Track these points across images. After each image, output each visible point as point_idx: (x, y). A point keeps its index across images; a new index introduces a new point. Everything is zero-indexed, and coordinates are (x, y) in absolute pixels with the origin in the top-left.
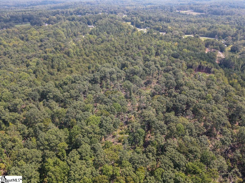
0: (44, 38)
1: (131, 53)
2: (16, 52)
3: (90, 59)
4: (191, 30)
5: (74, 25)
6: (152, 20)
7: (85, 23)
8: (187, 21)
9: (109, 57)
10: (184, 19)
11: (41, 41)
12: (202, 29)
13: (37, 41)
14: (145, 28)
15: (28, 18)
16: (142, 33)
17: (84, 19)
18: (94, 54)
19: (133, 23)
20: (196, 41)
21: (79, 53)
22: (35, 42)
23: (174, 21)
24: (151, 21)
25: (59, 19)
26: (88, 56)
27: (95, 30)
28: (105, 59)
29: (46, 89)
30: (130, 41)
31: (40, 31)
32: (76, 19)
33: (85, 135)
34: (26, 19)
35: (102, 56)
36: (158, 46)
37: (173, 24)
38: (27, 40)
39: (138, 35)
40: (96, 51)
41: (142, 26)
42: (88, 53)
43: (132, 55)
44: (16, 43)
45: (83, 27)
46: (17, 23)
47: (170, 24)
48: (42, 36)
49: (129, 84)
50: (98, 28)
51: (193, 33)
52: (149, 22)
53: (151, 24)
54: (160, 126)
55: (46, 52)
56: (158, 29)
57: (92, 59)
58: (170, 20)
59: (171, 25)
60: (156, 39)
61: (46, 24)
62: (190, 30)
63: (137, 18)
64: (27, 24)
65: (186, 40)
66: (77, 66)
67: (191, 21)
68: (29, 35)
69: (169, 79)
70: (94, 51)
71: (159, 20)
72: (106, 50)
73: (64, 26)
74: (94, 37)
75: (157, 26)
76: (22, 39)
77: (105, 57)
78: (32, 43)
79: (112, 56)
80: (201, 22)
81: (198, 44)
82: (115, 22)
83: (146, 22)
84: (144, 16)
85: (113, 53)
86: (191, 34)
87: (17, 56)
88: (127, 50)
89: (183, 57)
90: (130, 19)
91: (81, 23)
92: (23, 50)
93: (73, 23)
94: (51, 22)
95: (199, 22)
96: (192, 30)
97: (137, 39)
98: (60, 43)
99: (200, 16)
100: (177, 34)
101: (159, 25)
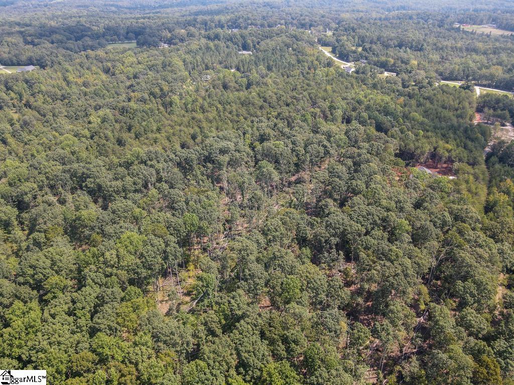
0: (141, 72)
4: (461, 71)
5: (213, 48)
6: (380, 43)
7: (238, 46)
8: (467, 50)
10: (460, 45)
11: (134, 77)
13: (128, 76)
17: (239, 37)
19: (336, 50)
20: (457, 96)
23: (434, 47)
25: (190, 35)
31: (139, 58)
32: (222, 38)
35: (229, 115)
37: (428, 54)
38: (114, 74)
39: (327, 76)
40: (223, 103)
41: (351, 56)
46: (113, 41)
47: (422, 54)
52: (370, 48)
53: (374, 54)
55: (129, 100)
56: (385, 64)
58: (423, 45)
62: (458, 70)
66: (172, 131)
67: (476, 51)
69: (335, 176)
71: (396, 43)
75: (384, 59)
76: (107, 71)
77: (235, 117)
78: (117, 81)
79: (249, 116)
81: (458, 104)
84: (366, 36)
89: (400, 130)
90: (334, 39)
91: (228, 45)
93: (211, 44)
94: (174, 41)
96: (464, 71)
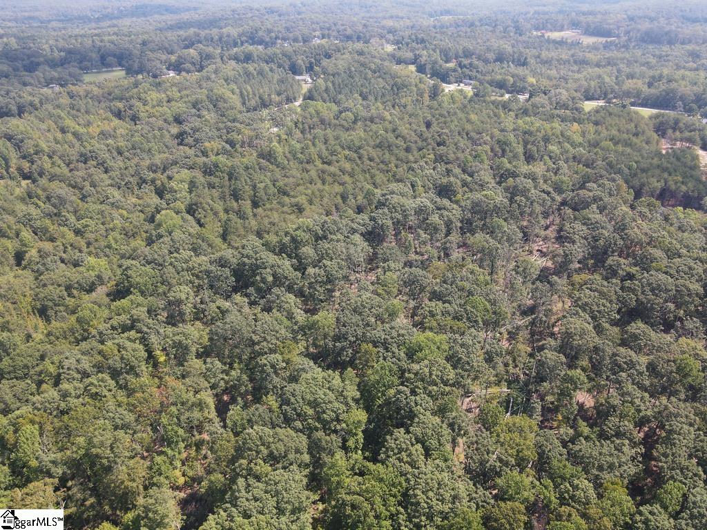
0: (185, 113)
1: (454, 153)
2: (115, 154)
3: (338, 172)
4: (597, 87)
6: (477, 58)
7: (284, 68)
8: (575, 62)
9: (393, 165)
10: (564, 57)
11: (178, 120)
12: (629, 84)
13: (165, 120)
14: (461, 82)
15: (114, 56)
16: (465, 98)
17: (280, 56)
18: (346, 158)
19: (425, 69)
21: (300, 155)
22: (161, 123)
23: (538, 60)
24: (476, 62)
25: (206, 57)
26: (329, 163)
27: (324, 88)
28: (382, 171)
29: (248, 257)
30: (437, 119)
31: (169, 93)
32: (256, 59)
33: (417, 387)
34: (112, 58)
35: (372, 164)
36: (525, 133)
37: (535, 69)
38: (135, 119)
40: (349, 148)
41: (452, 76)
42: (327, 155)
43: (458, 159)
44: (107, 127)
45: (281, 81)
47: (530, 70)
48: (180, 107)
49: (487, 241)
50: (330, 85)
51: (604, 95)
52: (471, 64)
53: (478, 72)
54: (625, 363)
55: (205, 154)
56: (501, 85)
57: (343, 171)
58: (526, 59)
59: (534, 73)
60: (511, 113)
61: (170, 72)
62: (595, 87)
63: (431, 52)
64: (113, 71)
65: (599, 117)
66: (309, 192)
67: (585, 62)
68: (139, 104)
69: (597, 227)
70: (344, 149)
71: (494, 58)
72: (380, 146)
73: (228, 77)
74: (329, 109)
75: (499, 77)
76: (119, 115)
77: (382, 166)
78: (151, 127)
79: (399, 162)
80: (615, 64)
81: (636, 127)
82: (373, 66)
83: (461, 66)
85: (402, 154)
86: (599, 100)
87: (122, 165)
88: (439, 144)
90: (410, 55)
91: (272, 68)
92: (134, 148)
94: (183, 65)
95: (609, 64)
96: (600, 87)
97: (455, 113)
98: (237, 125)
99: (606, 46)
100: (563, 98)
101: (499, 72)
